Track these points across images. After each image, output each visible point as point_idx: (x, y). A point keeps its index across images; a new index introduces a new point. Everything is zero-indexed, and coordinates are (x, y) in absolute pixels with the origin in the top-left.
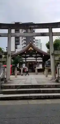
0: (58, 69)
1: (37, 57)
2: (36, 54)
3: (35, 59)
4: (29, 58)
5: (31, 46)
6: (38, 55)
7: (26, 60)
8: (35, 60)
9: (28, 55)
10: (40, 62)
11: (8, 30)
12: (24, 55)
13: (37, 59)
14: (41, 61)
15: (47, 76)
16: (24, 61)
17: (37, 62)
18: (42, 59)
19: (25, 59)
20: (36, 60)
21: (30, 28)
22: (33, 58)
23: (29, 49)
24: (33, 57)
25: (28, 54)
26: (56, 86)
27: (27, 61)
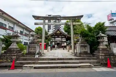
0: (77, 47)
1: (63, 38)
2: (62, 36)
5: (58, 30)
6: (63, 36)
10: (64, 41)
11: (43, 20)
15: (69, 51)
16: (54, 40)
17: (63, 41)
18: (65, 39)
21: (58, 20)
22: (60, 39)
23: (57, 33)
26: (76, 59)
27: (56, 40)
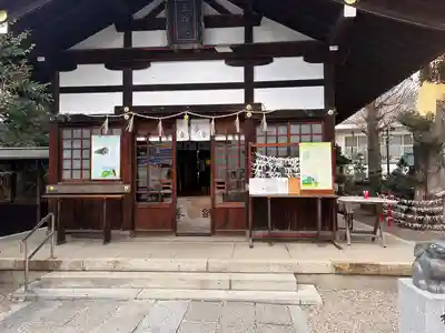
3: (236, 74)
4: (158, 72)
6: (268, 32)
7: (128, 89)
8: (237, 97)
9: (155, 39)
12: (111, 39)
13: (261, 73)
14: (314, 99)
19: (116, 78)
20: (249, 86)
24: (209, 54)
25: (149, 24)
